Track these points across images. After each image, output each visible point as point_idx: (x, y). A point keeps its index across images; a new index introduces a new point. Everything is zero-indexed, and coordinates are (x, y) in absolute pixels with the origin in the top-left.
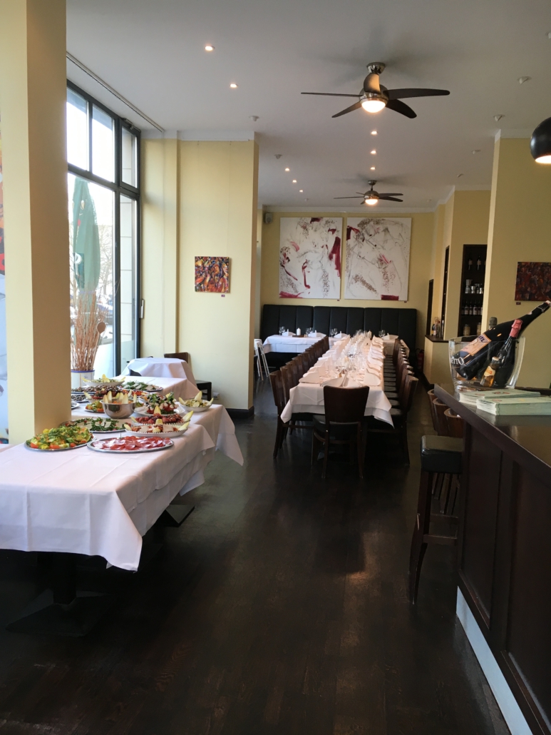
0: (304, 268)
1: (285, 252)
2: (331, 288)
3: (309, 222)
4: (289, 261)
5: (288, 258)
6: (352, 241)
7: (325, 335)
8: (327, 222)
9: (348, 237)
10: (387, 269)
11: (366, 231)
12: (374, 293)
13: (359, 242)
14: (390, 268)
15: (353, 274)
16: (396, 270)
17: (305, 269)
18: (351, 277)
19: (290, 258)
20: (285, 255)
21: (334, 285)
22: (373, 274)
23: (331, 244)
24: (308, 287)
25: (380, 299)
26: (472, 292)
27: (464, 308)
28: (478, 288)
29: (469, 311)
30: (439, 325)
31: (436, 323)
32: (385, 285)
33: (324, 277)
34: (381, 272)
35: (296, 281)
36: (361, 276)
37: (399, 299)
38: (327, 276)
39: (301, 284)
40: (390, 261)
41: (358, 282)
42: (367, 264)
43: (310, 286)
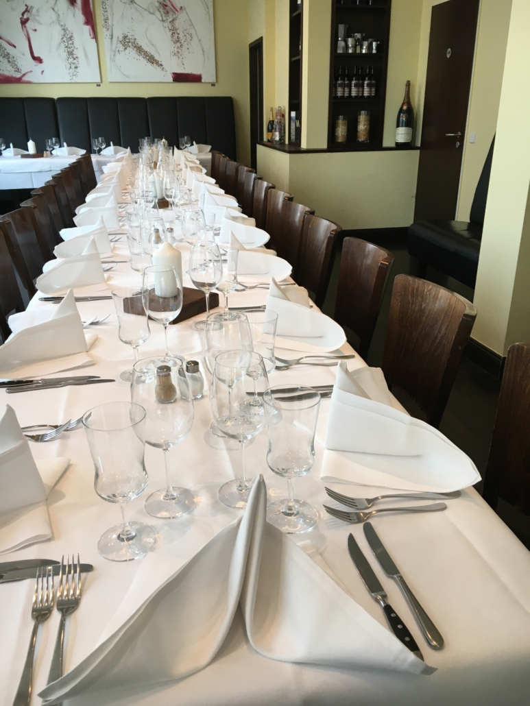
0: (24, 22)
2: (82, 62)
7: (83, 152)
10: (177, 23)
12: (159, 69)
14: (181, 19)
15: (118, 33)
16: (192, 25)
17: (27, 25)
18: (115, 39)
24: (39, 60)
25: (171, 80)
26: (350, 51)
27: (336, 84)
28: (359, 43)
29: (344, 89)
30: (283, 121)
31: (279, 117)
32: (177, 54)
33: (65, 39)
34: (167, 30)
35: (13, 48)
36: (133, 38)
37: (203, 80)
38: (71, 38)
39: (24, 55)
40: (181, 8)
41: (129, 50)
42: (140, 13)
43: (42, 57)
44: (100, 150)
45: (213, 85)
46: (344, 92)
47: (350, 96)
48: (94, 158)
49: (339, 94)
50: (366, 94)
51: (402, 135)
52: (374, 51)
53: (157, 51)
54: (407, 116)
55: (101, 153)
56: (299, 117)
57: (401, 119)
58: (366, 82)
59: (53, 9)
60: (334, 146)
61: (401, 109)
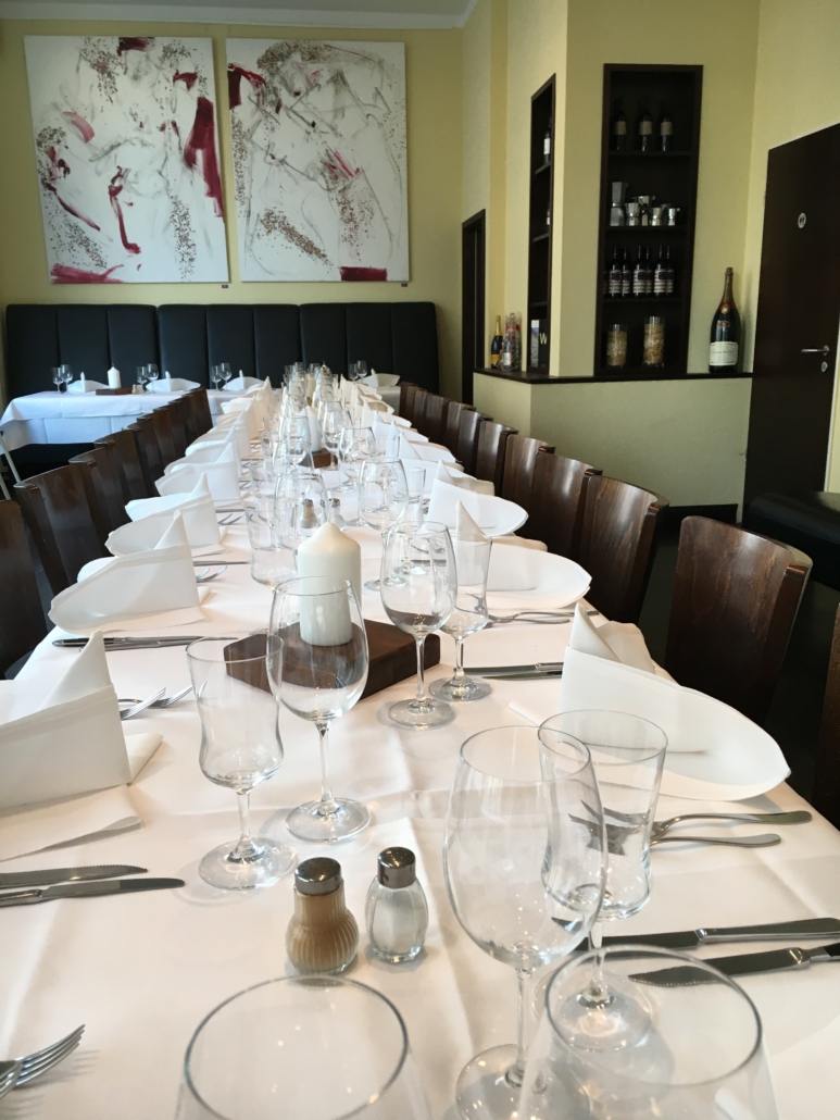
0: (114, 192)
1: (50, 143)
2: (200, 251)
3: (114, 51)
4: (67, 170)
5: (62, 163)
6: (245, 111)
8: (168, 52)
9: (235, 100)
10: (350, 194)
11: (283, 81)
12: (320, 261)
13: (267, 115)
14: (358, 187)
15: (259, 209)
16: (373, 195)
17: (119, 196)
18: (253, 217)
19: (69, 163)
20: (52, 154)
21: (208, 243)
22: (313, 208)
23: (187, 120)
24: (134, 248)
25: (339, 277)
26: (632, 223)
27: (608, 275)
28: (646, 210)
29: (622, 283)
30: (517, 336)
31: (511, 330)
32: (349, 239)
33: (176, 217)
34: (335, 203)
35: (95, 231)
36: (281, 215)
37: (389, 278)
38: (185, 216)
39: (111, 240)
40: (358, 170)
41: (274, 233)
42: (295, 179)
43: (139, 245)
44: (222, 383)
45: (404, 285)
46: (621, 287)
47: (631, 294)
48: (211, 395)
49: (613, 290)
50: (658, 289)
51: (720, 354)
52: (671, 223)
53: (318, 235)
54: (729, 323)
55: (224, 387)
56: (545, 328)
57: (718, 328)
58: (658, 272)
59: (160, 173)
60: (605, 371)
61: (719, 312)
